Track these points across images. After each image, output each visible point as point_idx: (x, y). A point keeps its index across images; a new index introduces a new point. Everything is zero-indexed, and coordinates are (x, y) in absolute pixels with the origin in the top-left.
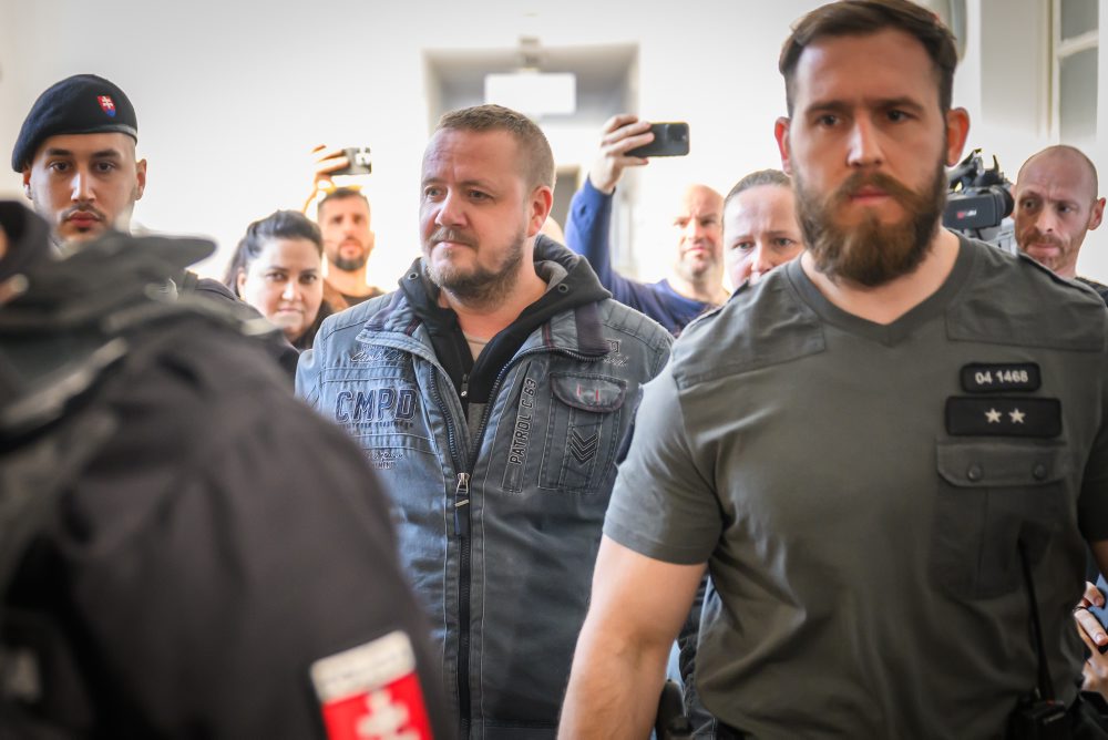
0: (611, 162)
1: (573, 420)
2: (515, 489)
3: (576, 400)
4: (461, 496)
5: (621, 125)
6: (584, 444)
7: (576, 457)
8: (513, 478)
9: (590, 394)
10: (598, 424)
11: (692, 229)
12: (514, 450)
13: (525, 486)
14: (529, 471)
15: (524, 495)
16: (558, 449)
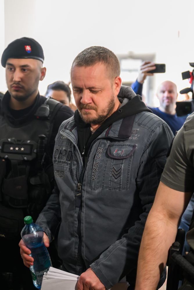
0: (143, 75)
1: (113, 163)
2: (94, 189)
3: (113, 155)
4: (79, 192)
5: (146, 64)
6: (117, 172)
7: (114, 177)
8: (93, 185)
9: (120, 152)
10: (122, 163)
11: (166, 94)
12: (93, 175)
13: (98, 188)
14: (98, 182)
15: (97, 191)
16: (107, 174)
